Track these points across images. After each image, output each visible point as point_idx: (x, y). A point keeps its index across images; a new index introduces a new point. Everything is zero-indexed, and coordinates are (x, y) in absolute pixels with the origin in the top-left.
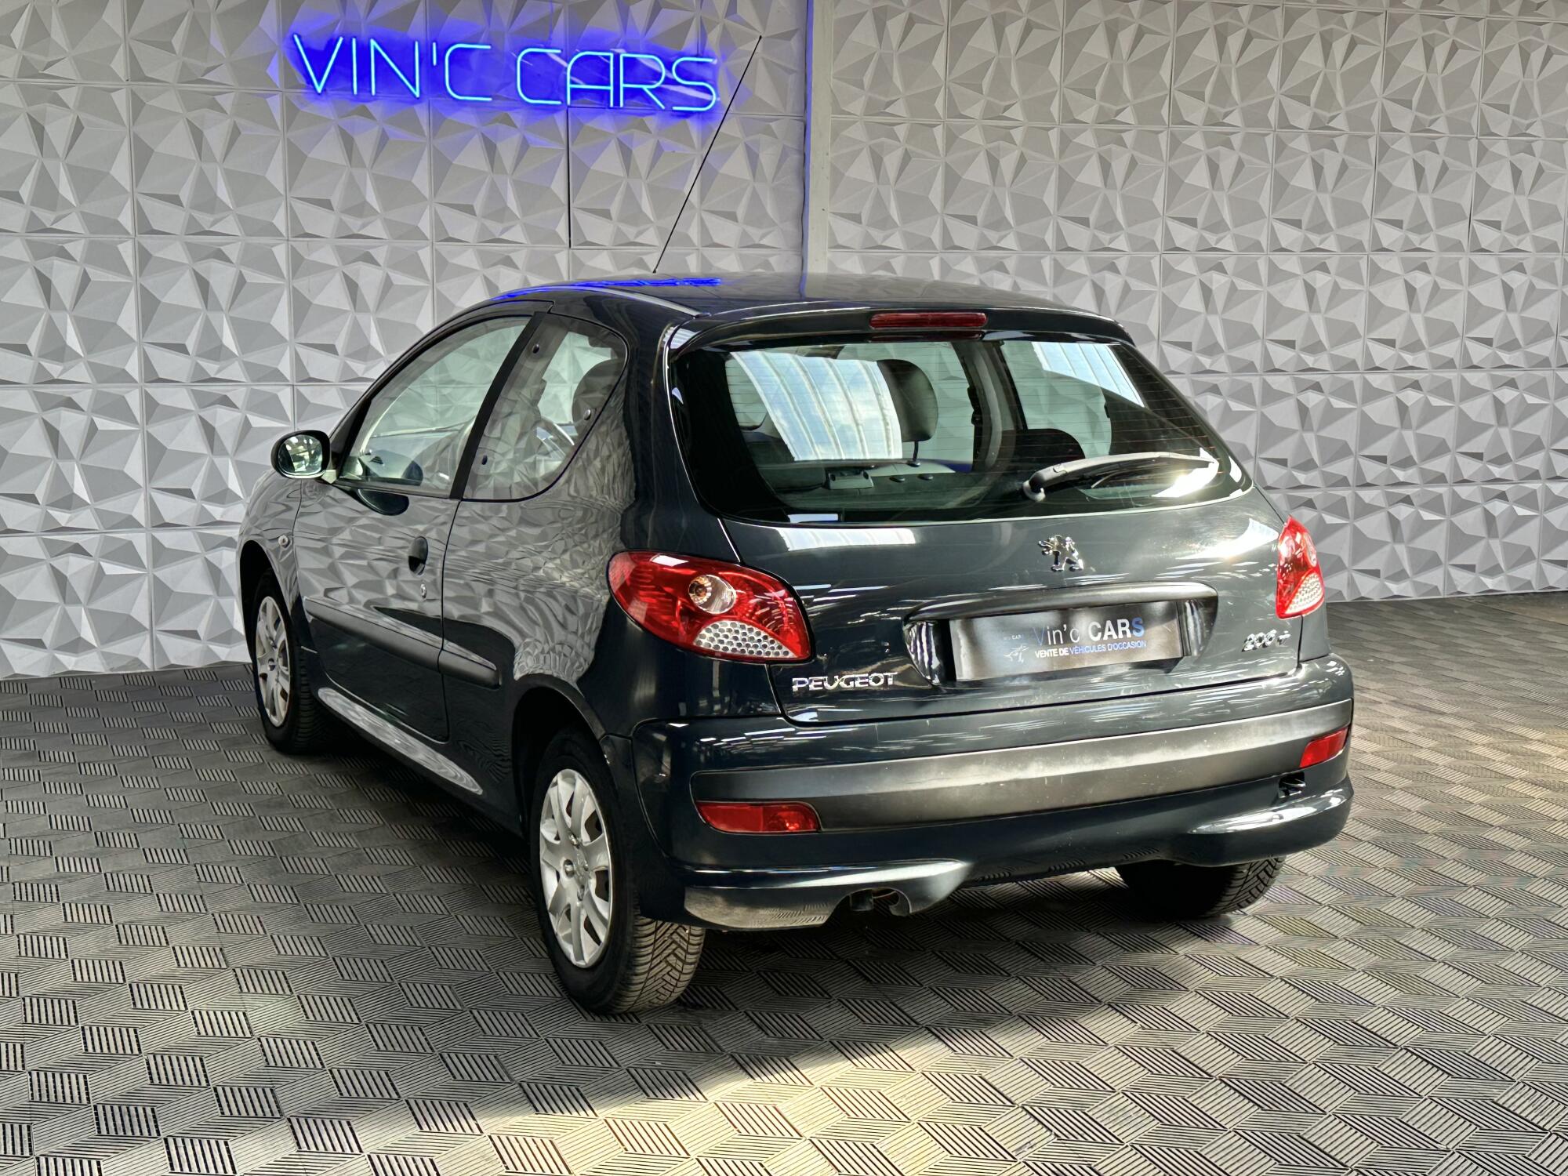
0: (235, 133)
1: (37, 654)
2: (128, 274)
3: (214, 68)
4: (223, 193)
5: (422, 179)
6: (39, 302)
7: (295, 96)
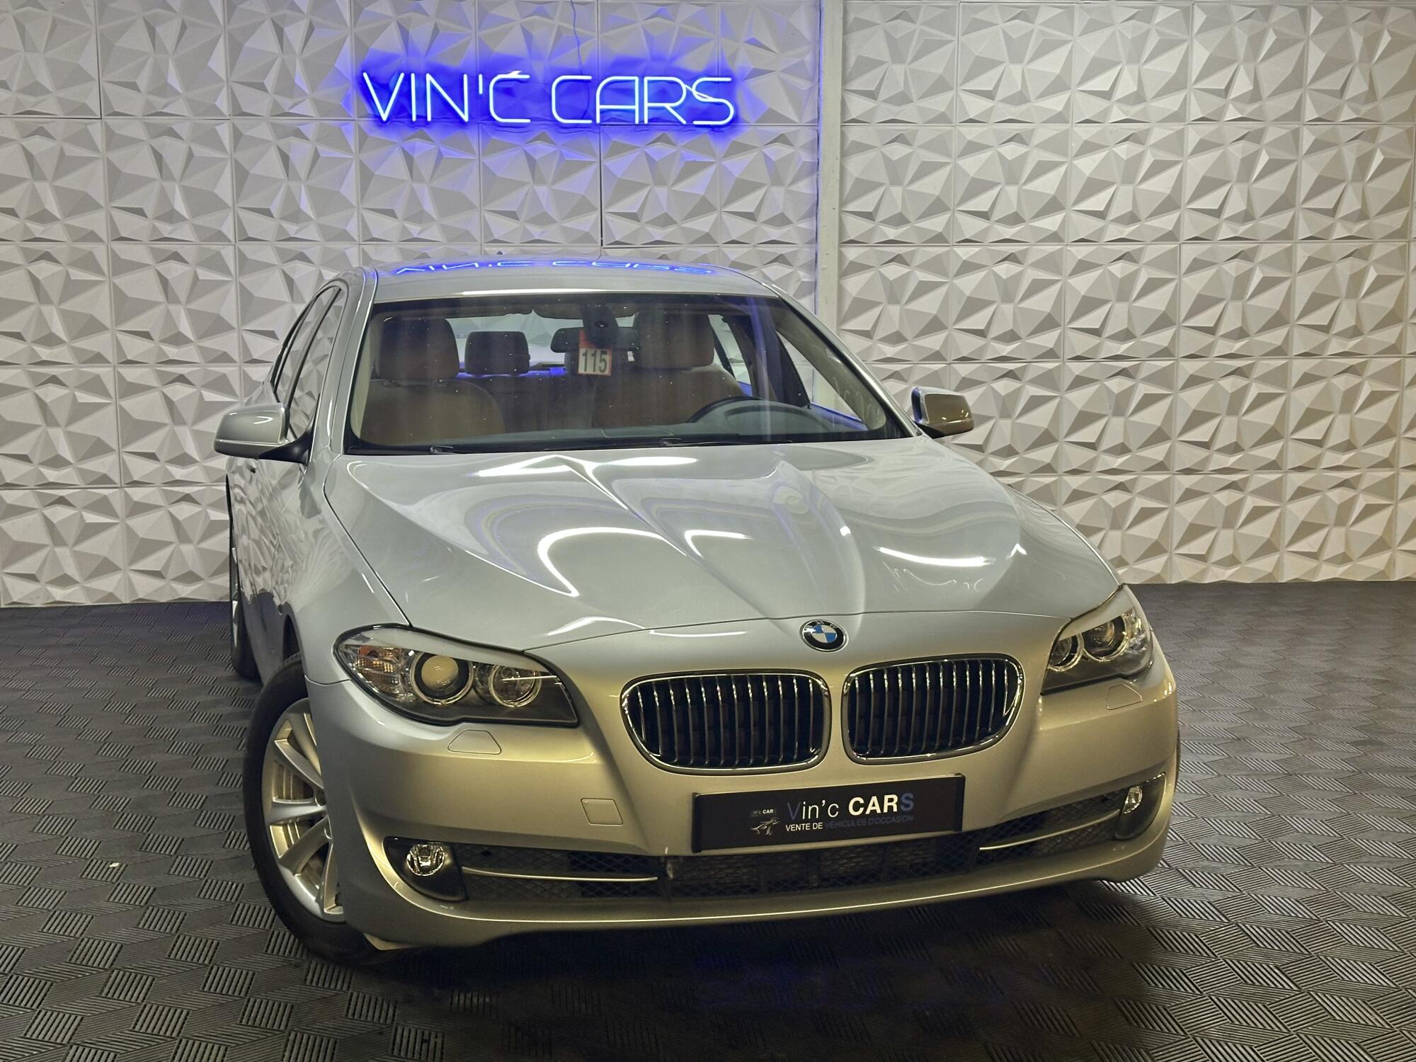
0: (316, 155)
1: (156, 583)
2: (228, 273)
3: (301, 102)
4: (306, 205)
5: (472, 191)
6: (160, 297)
7: (366, 123)
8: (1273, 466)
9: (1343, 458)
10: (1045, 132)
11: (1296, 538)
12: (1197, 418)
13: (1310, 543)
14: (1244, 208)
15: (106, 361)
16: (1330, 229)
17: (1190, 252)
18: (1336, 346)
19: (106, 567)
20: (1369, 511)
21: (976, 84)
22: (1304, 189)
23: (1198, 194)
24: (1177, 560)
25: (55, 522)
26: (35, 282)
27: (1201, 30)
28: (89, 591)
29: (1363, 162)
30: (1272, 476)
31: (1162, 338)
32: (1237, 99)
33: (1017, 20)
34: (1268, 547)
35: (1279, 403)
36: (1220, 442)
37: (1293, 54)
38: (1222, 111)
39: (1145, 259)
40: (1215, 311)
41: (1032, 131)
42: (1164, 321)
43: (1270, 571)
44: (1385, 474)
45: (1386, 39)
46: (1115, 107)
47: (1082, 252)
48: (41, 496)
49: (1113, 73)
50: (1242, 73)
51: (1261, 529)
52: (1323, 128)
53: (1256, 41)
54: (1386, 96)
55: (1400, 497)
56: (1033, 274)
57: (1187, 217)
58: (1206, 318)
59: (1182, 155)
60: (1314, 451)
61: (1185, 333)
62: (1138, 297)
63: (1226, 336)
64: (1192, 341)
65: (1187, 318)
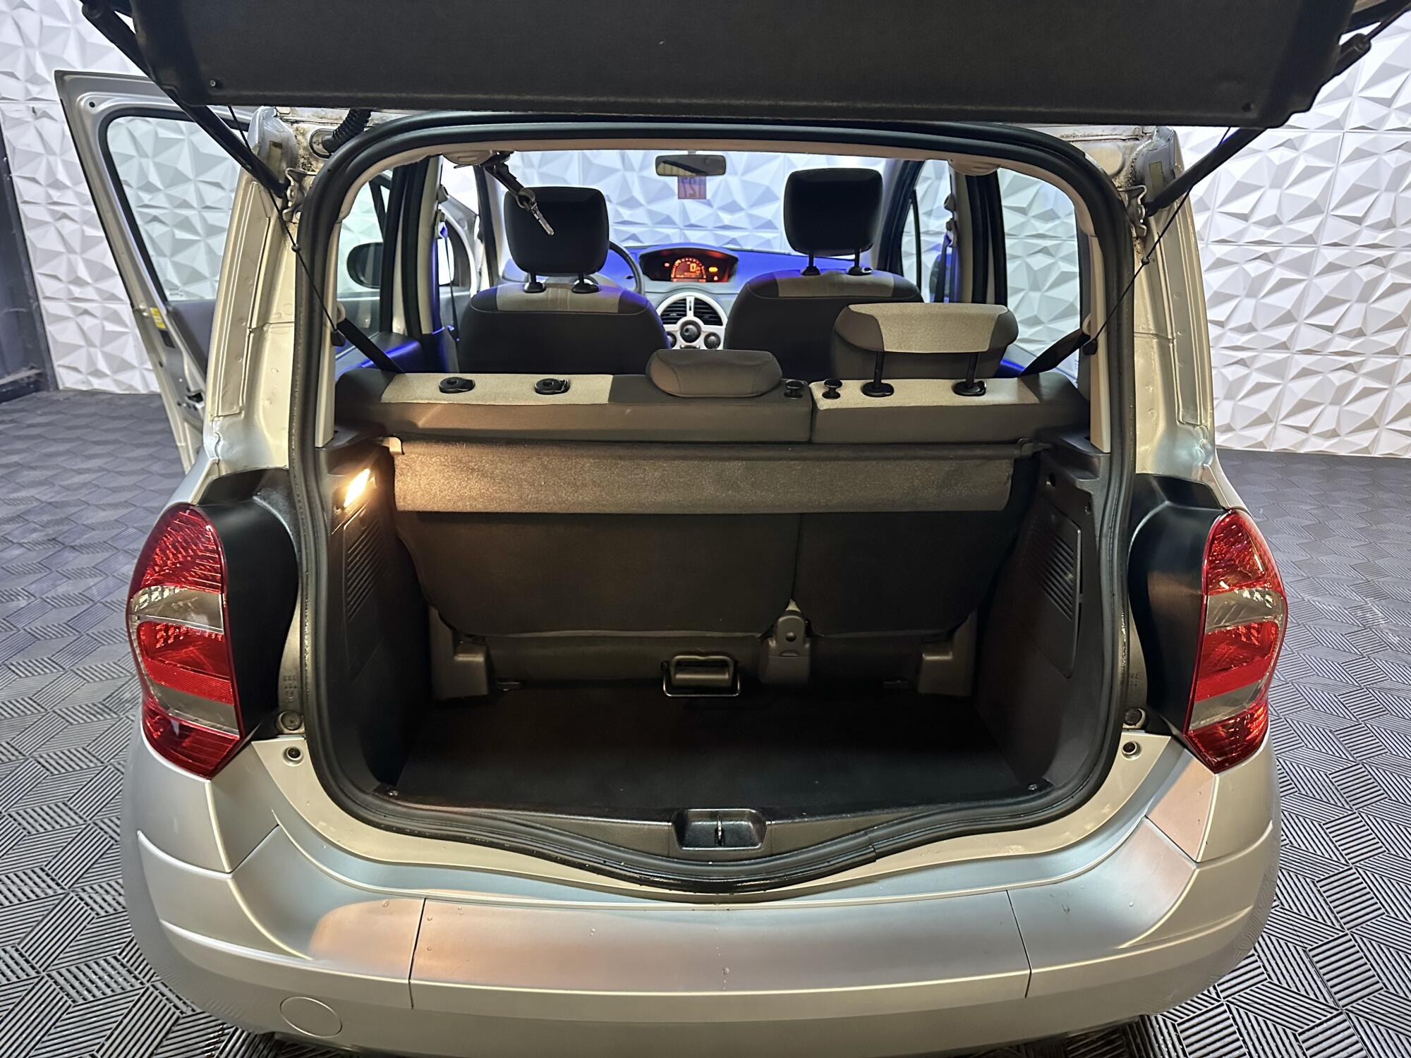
8: (1390, 351)
11: (1399, 417)
12: (1328, 303)
17: (1353, 142)
23: (1374, 81)
24: (1280, 430)
30: (1390, 361)
31: (1308, 226)
34: (1370, 425)
39: (1308, 145)
40: (1367, 201)
42: (1313, 209)
43: (1367, 445)
51: (1368, 406)
57: (1358, 105)
58: (1356, 209)
61: (1332, 222)
62: (1290, 186)
63: (1371, 226)
64: (1337, 230)
65: (1336, 207)
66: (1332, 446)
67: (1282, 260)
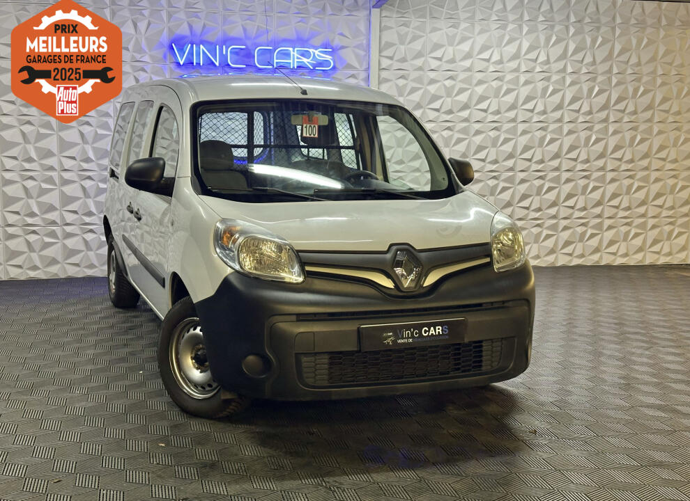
1: (77, 269)
2: (111, 131)
3: (144, 56)
6: (81, 142)
7: (173, 66)
8: (554, 217)
9: (582, 214)
10: (462, 76)
11: (563, 247)
12: (524, 197)
13: (569, 249)
14: (543, 109)
15: (56, 170)
16: (577, 118)
17: (521, 127)
18: (579, 167)
19: (54, 261)
20: (592, 236)
21: (434, 55)
22: (567, 101)
23: (524, 103)
25: (31, 241)
26: (23, 134)
27: (526, 34)
28: (45, 272)
29: (591, 90)
30: (554, 221)
31: (510, 163)
32: (541, 63)
33: (451, 29)
34: (552, 251)
35: (556, 191)
36: (532, 208)
37: (563, 44)
38: (534, 68)
39: (504, 129)
40: (531, 152)
41: (457, 75)
42: (511, 156)
44: (598, 220)
45: (600, 40)
46: (491, 66)
47: (477, 126)
48: (24, 230)
49: (489, 52)
50: (542, 53)
51: (549, 243)
52: (575, 76)
53: (548, 40)
54: (600, 63)
55: (605, 229)
56: (457, 136)
57: (520, 112)
58: (527, 155)
59: (518, 86)
60: (571, 211)
61: (519, 162)
62: (501, 145)
63: (536, 162)
64: (522, 165)
65: (520, 154)
66: (538, 263)
67: (503, 177)
